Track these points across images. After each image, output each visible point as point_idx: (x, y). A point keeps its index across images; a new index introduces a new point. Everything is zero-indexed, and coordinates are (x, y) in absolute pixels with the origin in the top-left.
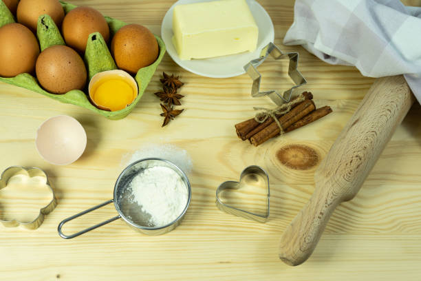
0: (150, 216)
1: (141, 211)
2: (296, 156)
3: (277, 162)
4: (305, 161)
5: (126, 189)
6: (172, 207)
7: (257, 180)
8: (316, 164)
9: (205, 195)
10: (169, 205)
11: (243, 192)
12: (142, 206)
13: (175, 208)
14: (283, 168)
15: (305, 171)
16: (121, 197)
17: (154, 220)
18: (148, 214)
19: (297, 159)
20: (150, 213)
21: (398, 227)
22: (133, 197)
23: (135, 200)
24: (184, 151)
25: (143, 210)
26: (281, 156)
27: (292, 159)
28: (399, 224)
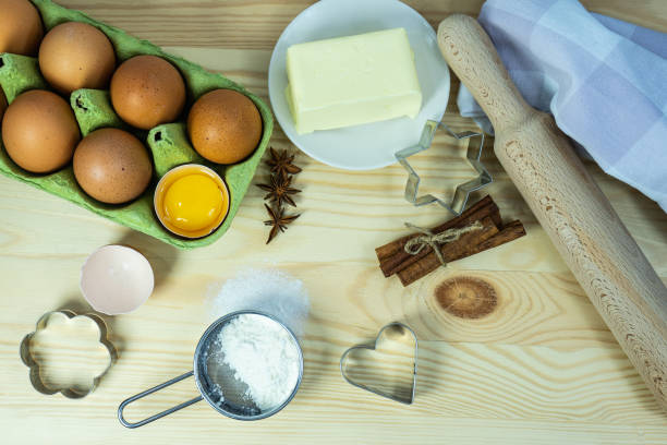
0: (245, 386)
1: (234, 378)
2: (463, 296)
3: (435, 304)
4: (478, 305)
5: (212, 343)
6: (277, 380)
7: (403, 333)
8: (492, 310)
9: (326, 353)
10: (272, 378)
11: (381, 351)
12: (235, 372)
13: (280, 381)
14: (442, 313)
15: (475, 321)
16: (206, 354)
17: (252, 393)
18: (243, 383)
19: (466, 301)
20: (247, 382)
21: (601, 413)
22: (223, 355)
23: (226, 360)
24: (299, 282)
25: (236, 376)
26: (442, 295)
27: (459, 300)
28: (603, 408)
